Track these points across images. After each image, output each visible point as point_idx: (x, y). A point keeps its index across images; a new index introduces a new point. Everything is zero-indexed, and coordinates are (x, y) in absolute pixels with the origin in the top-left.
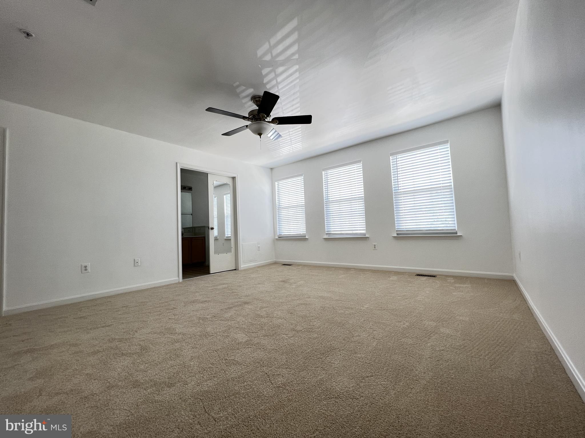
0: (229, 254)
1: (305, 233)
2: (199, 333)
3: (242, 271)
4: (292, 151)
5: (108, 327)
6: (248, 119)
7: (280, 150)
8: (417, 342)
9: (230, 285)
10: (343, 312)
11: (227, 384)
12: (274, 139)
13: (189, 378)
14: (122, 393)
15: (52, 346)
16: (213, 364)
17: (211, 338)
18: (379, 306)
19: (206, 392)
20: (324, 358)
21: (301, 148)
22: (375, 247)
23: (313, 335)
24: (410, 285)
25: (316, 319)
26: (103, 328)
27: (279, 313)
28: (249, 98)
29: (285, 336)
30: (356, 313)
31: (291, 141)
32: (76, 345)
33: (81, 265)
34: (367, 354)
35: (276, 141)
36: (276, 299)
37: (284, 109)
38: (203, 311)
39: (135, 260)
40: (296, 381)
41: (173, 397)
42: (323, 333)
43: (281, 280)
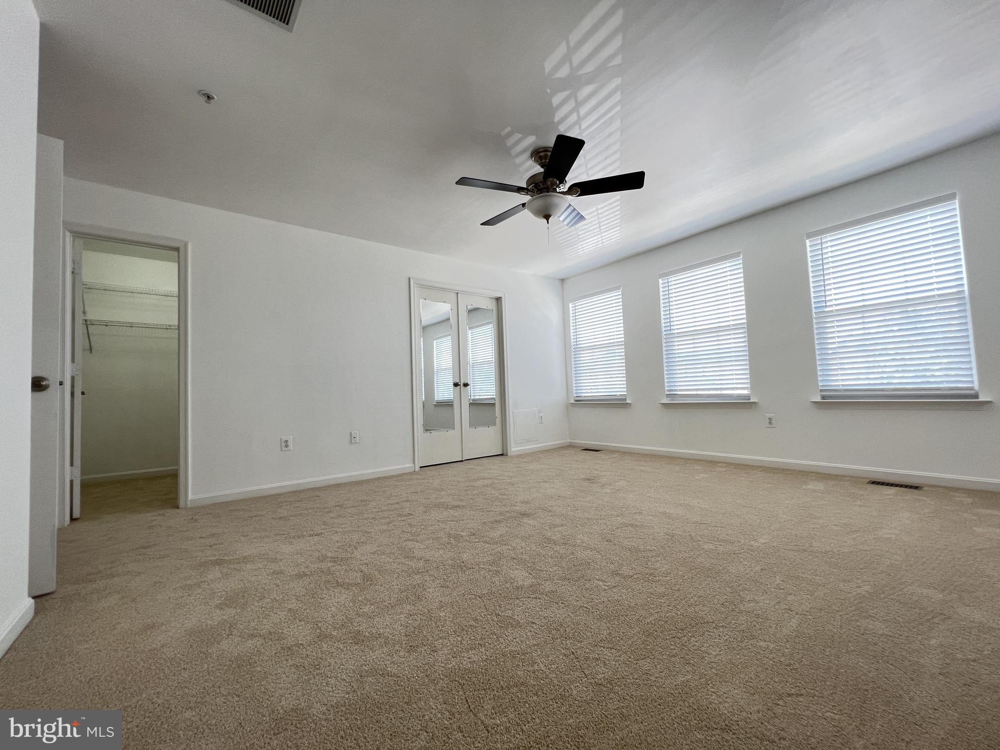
0: (492, 428)
1: (626, 394)
2: (450, 562)
3: (512, 457)
4: (601, 245)
5: (317, 537)
6: (526, 191)
7: (579, 244)
8: (899, 632)
9: (496, 481)
10: (714, 548)
11: (503, 662)
12: (571, 224)
13: (438, 640)
14: (339, 651)
15: (245, 558)
16: (476, 620)
17: (470, 573)
18: (792, 542)
19: (468, 671)
20: (686, 639)
21: (619, 238)
22: (770, 423)
23: (656, 589)
24: (859, 503)
25: (659, 557)
26: (310, 538)
27: (586, 539)
28: (528, 154)
29: (601, 583)
30: (740, 552)
31: (600, 227)
32: (274, 561)
33: (281, 439)
34: (781, 644)
35: (573, 228)
36: (576, 512)
37: (589, 167)
38: (454, 523)
39: (351, 433)
40: (633, 678)
41: (415, 671)
42: (678, 586)
43: (582, 477)
